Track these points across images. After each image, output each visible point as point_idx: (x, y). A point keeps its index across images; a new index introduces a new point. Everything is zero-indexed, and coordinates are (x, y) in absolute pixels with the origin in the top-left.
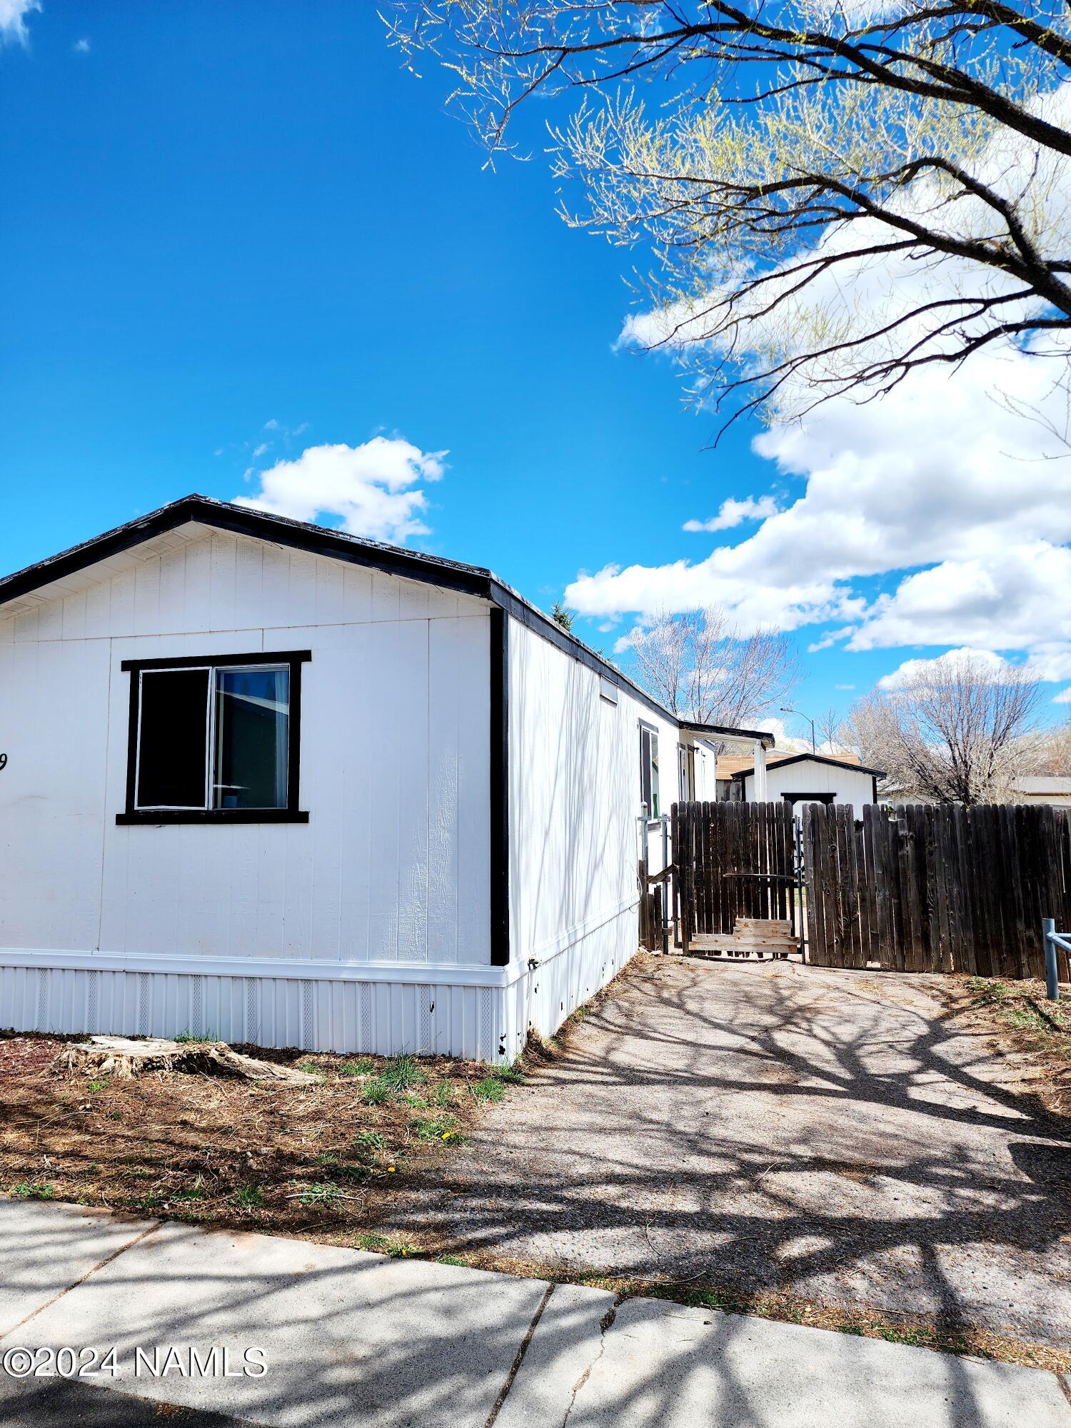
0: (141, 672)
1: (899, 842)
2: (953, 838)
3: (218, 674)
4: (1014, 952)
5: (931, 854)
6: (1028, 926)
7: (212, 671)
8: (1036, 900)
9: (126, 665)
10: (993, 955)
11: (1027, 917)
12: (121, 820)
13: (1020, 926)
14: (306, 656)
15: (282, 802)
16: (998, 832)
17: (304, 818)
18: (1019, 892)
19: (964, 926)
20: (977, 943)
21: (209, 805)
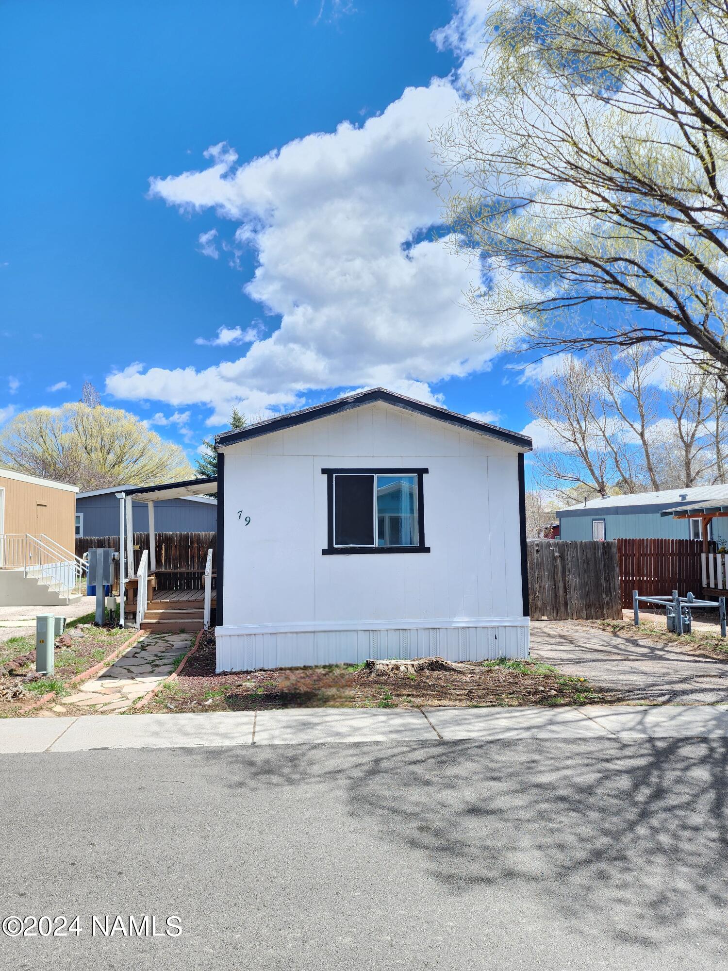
0: (334, 475)
1: (554, 559)
2: (577, 556)
3: (378, 478)
4: (601, 607)
5: (568, 564)
6: (607, 595)
7: (375, 476)
8: (610, 584)
9: (324, 471)
10: (593, 610)
11: (607, 591)
12: (325, 552)
13: (604, 596)
14: (426, 471)
15: (416, 543)
16: (595, 553)
17: (428, 550)
18: (603, 581)
19: (581, 597)
20: (586, 605)
21: (376, 543)
